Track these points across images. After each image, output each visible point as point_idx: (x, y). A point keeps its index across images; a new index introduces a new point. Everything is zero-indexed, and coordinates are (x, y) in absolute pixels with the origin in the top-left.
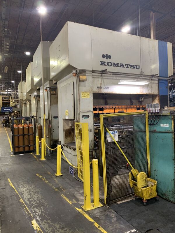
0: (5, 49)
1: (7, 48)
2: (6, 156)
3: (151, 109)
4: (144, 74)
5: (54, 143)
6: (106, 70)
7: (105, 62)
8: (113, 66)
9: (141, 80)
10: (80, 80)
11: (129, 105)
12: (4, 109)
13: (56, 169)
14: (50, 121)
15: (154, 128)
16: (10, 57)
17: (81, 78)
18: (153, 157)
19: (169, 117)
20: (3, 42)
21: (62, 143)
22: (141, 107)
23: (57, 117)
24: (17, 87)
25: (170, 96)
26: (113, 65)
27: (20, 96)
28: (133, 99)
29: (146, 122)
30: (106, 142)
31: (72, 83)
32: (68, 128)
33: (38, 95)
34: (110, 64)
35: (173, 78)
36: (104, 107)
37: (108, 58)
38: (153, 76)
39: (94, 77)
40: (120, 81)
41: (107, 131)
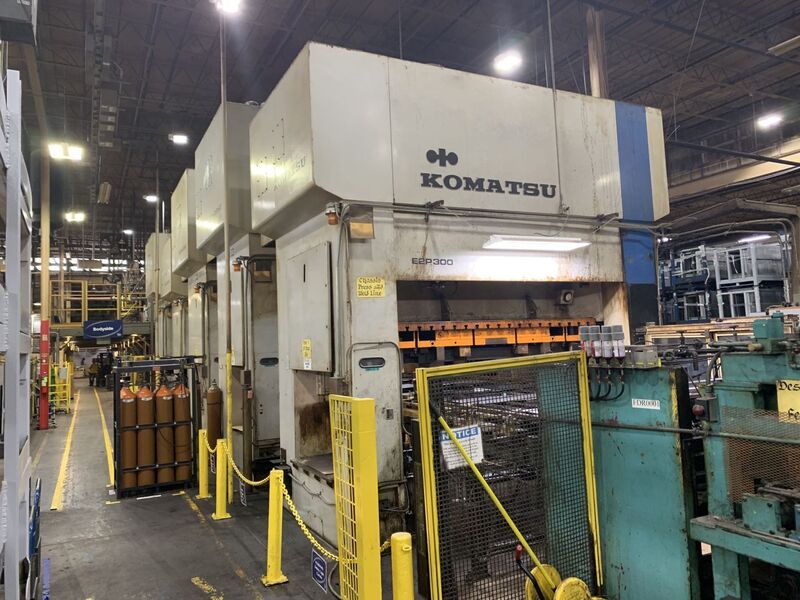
0: (102, 127)
1: (110, 123)
2: (89, 506)
3: (597, 344)
4: (574, 211)
5: (261, 455)
6: (442, 202)
7: (436, 176)
8: (465, 189)
9: (561, 233)
10: (353, 235)
11: (524, 319)
12: (95, 329)
13: (266, 555)
14: (248, 374)
15: (608, 412)
16: (119, 150)
17: (354, 230)
18: (610, 518)
19: (661, 374)
20: (95, 103)
21: (291, 456)
22: (565, 323)
23: (275, 361)
24: (141, 248)
25: (663, 279)
26: (464, 185)
27: (151, 284)
28: (537, 298)
29: (579, 392)
30: (439, 470)
31: (326, 248)
32: (310, 400)
33: (212, 281)
34: (453, 182)
35: (670, 224)
36: (437, 326)
37: (447, 162)
38: (601, 218)
39: (400, 224)
40: (488, 240)
41: (442, 428)
